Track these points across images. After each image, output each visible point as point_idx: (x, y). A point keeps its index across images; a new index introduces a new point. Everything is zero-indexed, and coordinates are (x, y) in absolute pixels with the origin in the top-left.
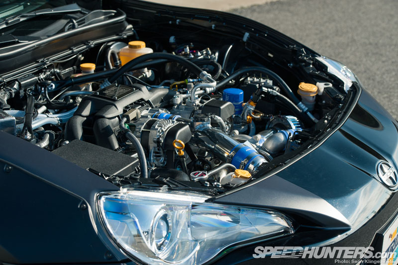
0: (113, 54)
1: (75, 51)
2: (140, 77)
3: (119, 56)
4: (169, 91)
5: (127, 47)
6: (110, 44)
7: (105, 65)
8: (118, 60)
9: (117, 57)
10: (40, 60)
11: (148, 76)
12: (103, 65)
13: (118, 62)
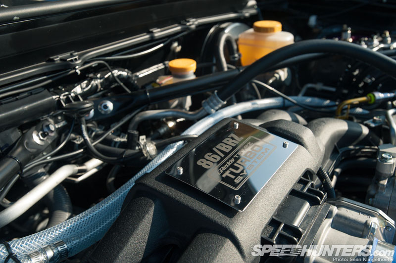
0: (228, 42)
1: (156, 35)
2: (271, 81)
3: (237, 45)
4: (349, 126)
5: (251, 30)
6: (223, 26)
7: (214, 61)
8: (235, 52)
9: (235, 47)
10: (57, 58)
11: (283, 79)
12: (212, 61)
13: (236, 55)
